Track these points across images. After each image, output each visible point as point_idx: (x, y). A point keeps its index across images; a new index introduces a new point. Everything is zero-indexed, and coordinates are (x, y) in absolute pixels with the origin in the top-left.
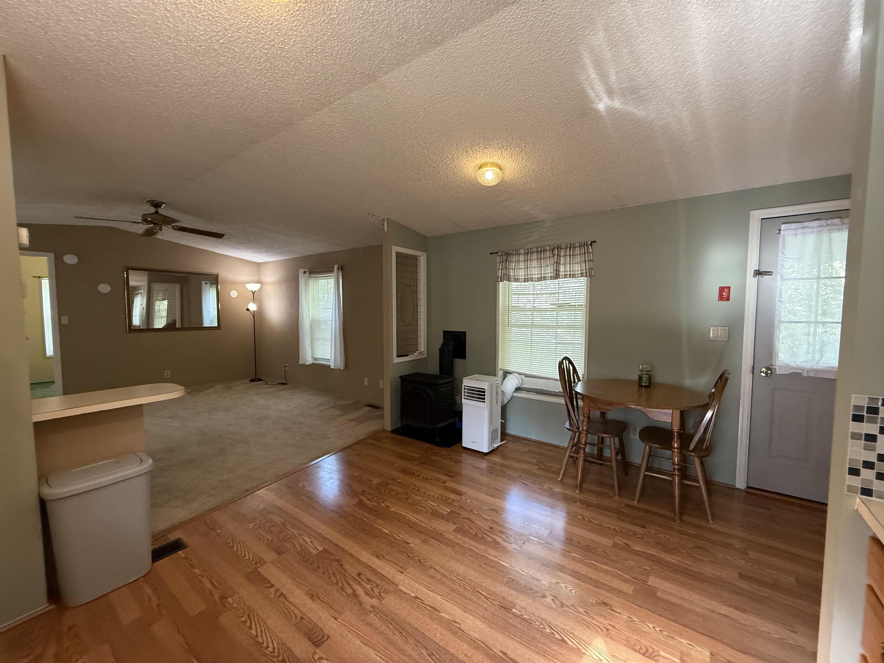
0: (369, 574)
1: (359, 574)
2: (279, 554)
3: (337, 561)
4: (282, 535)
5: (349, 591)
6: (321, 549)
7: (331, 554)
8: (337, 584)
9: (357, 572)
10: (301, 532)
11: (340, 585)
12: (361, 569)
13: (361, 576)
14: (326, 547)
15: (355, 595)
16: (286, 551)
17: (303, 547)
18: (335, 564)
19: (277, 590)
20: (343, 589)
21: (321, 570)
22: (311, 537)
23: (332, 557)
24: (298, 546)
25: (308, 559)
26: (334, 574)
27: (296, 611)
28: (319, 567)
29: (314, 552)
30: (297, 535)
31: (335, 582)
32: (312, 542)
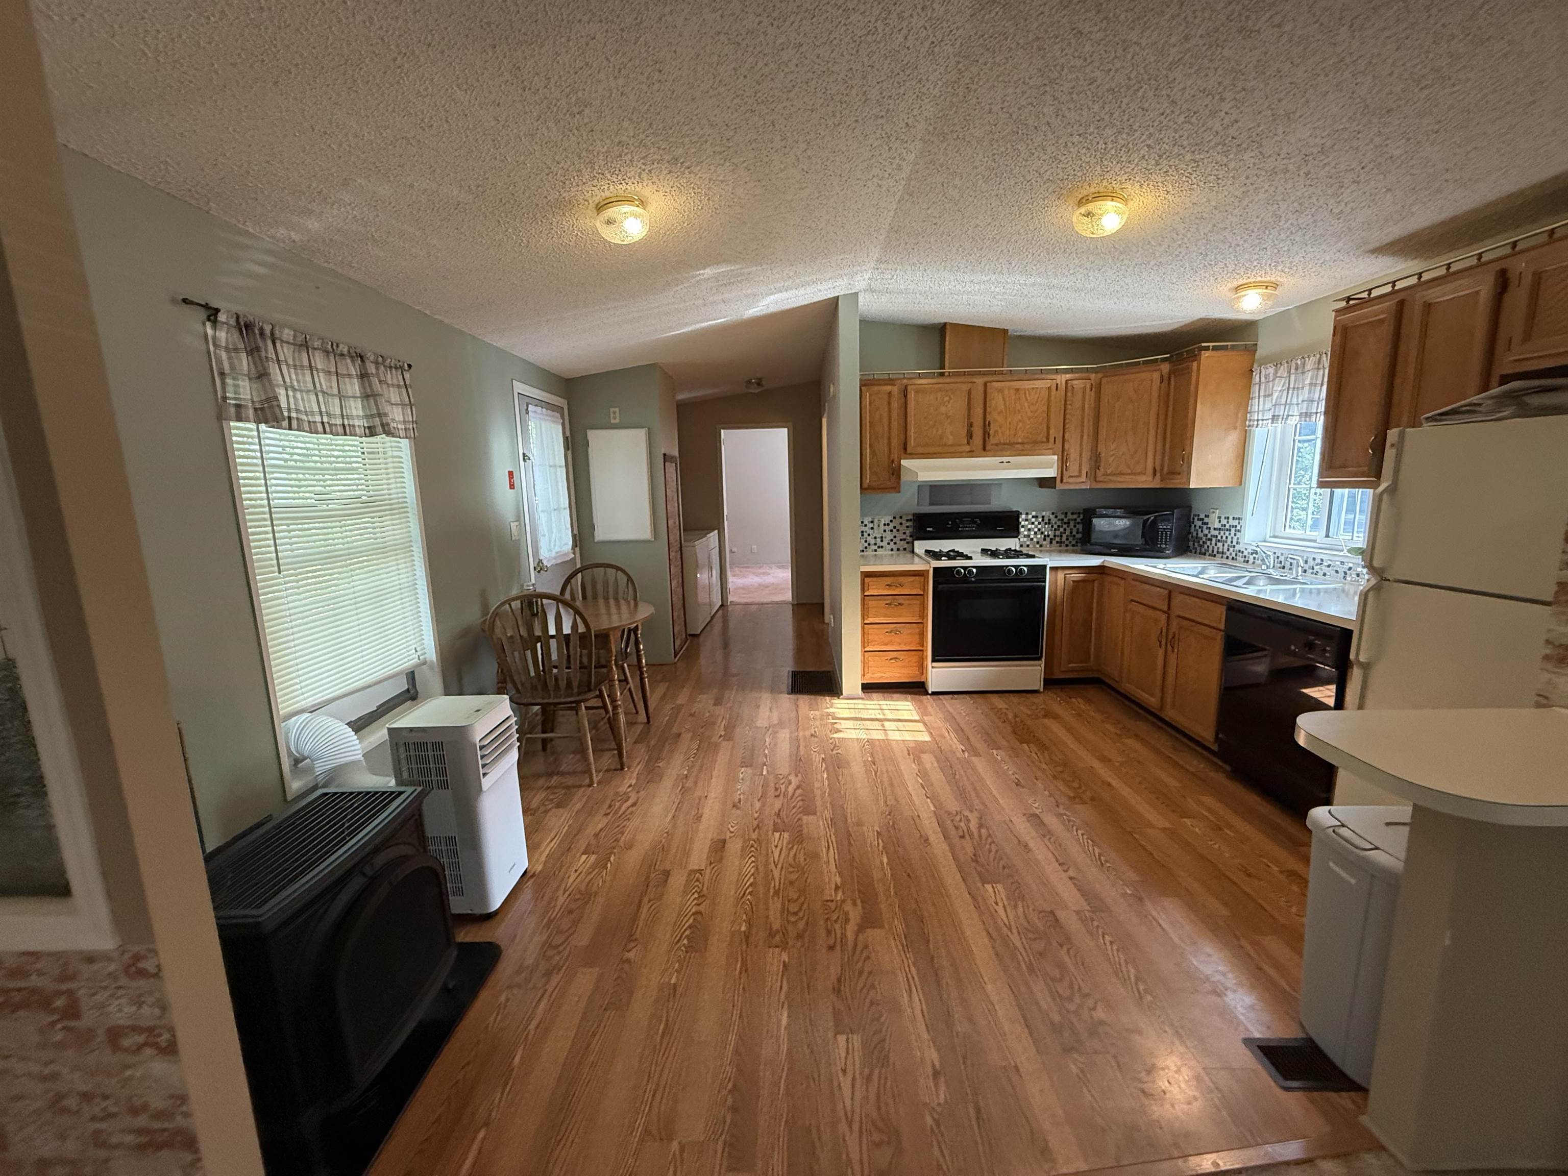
0: (953, 832)
1: (963, 837)
2: (1052, 912)
3: (977, 861)
4: (1040, 946)
5: (983, 831)
6: (989, 887)
7: (979, 874)
8: (993, 842)
9: (963, 840)
10: (1005, 930)
11: (990, 840)
12: (957, 841)
13: (961, 834)
14: (979, 884)
15: (981, 826)
16: (1041, 912)
17: (1013, 903)
18: (982, 860)
19: (1066, 871)
20: (990, 836)
21: (1002, 863)
22: (993, 911)
23: (979, 869)
24: (1020, 910)
25: (1012, 883)
26: (990, 851)
27: (1048, 844)
28: (1004, 867)
29: (999, 887)
30: (1014, 931)
31: (993, 845)
32: (997, 904)
